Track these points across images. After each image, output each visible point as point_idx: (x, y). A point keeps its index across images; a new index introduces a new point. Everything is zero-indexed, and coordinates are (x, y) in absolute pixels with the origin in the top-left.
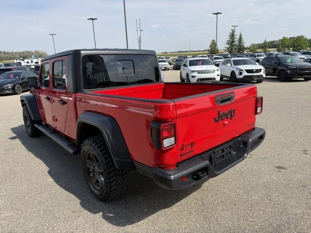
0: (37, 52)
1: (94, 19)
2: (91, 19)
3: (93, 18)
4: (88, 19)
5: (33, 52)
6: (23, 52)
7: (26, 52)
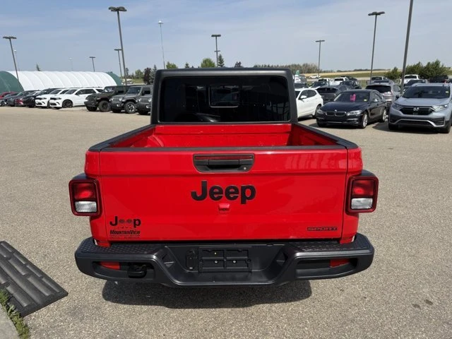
0: (305, 65)
1: (379, 14)
2: (373, 14)
3: (378, 12)
4: (369, 15)
5: (301, 65)
6: (289, 66)
7: (292, 66)
